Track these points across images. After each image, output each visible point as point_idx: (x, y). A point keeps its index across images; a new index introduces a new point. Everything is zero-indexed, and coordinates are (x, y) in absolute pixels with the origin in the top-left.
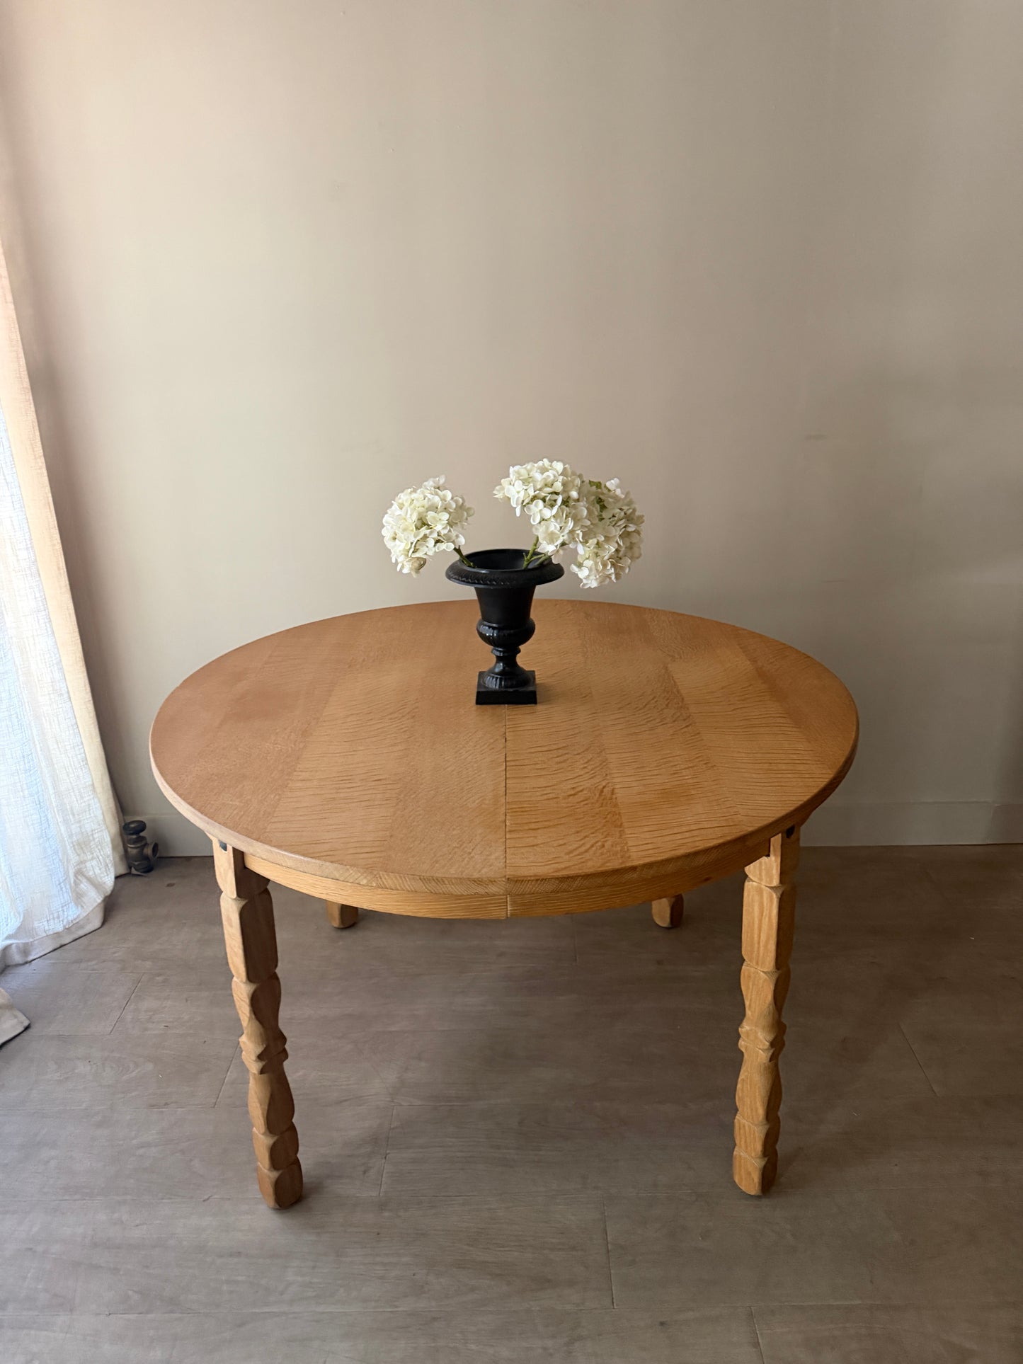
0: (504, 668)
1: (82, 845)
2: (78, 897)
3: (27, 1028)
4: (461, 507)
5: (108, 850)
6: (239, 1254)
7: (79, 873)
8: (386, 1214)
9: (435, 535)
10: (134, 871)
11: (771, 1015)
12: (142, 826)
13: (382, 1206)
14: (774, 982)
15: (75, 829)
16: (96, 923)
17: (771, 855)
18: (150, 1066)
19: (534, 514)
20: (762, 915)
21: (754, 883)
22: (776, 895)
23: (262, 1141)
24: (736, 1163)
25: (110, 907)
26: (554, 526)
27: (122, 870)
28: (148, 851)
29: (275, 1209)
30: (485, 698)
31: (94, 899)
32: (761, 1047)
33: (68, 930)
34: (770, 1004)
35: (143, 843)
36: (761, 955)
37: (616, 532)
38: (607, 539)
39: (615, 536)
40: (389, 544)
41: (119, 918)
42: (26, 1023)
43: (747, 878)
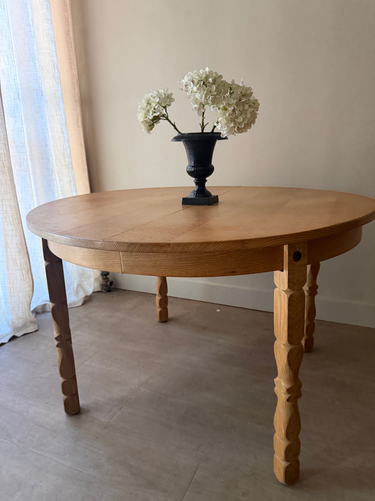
0: (198, 188)
1: (82, 274)
3: (36, 331)
5: (93, 279)
7: (80, 284)
8: (106, 431)
9: (153, 109)
10: (104, 291)
11: (288, 372)
12: (108, 274)
13: (106, 427)
14: (288, 351)
16: (80, 304)
17: (284, 271)
19: (189, 90)
20: (281, 309)
21: (278, 289)
22: (287, 295)
24: (275, 461)
27: (99, 289)
28: (108, 283)
31: (82, 295)
32: (283, 392)
34: (286, 365)
35: (107, 280)
36: (281, 334)
38: (229, 105)
39: (233, 104)
41: (89, 304)
42: (37, 329)
43: (276, 287)
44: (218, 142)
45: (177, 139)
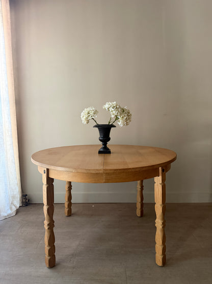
0: (104, 147)
1: (13, 197)
2: (11, 208)
4: (96, 111)
5: (19, 199)
6: (39, 277)
7: (12, 203)
9: (91, 115)
10: (24, 205)
12: (27, 195)
13: (74, 268)
14: (162, 207)
15: (12, 193)
16: (14, 214)
17: (160, 176)
18: (23, 240)
19: (110, 110)
22: (161, 185)
23: (47, 248)
24: (156, 257)
25: (18, 212)
26: (114, 112)
27: (21, 205)
28: (27, 201)
29: (49, 268)
30: (100, 152)
31: (14, 209)
32: (160, 225)
33: (8, 216)
35: (26, 199)
36: (159, 201)
37: (126, 115)
40: (82, 118)
41: (19, 214)
43: (155, 183)
44: (112, 129)
45: (96, 126)
